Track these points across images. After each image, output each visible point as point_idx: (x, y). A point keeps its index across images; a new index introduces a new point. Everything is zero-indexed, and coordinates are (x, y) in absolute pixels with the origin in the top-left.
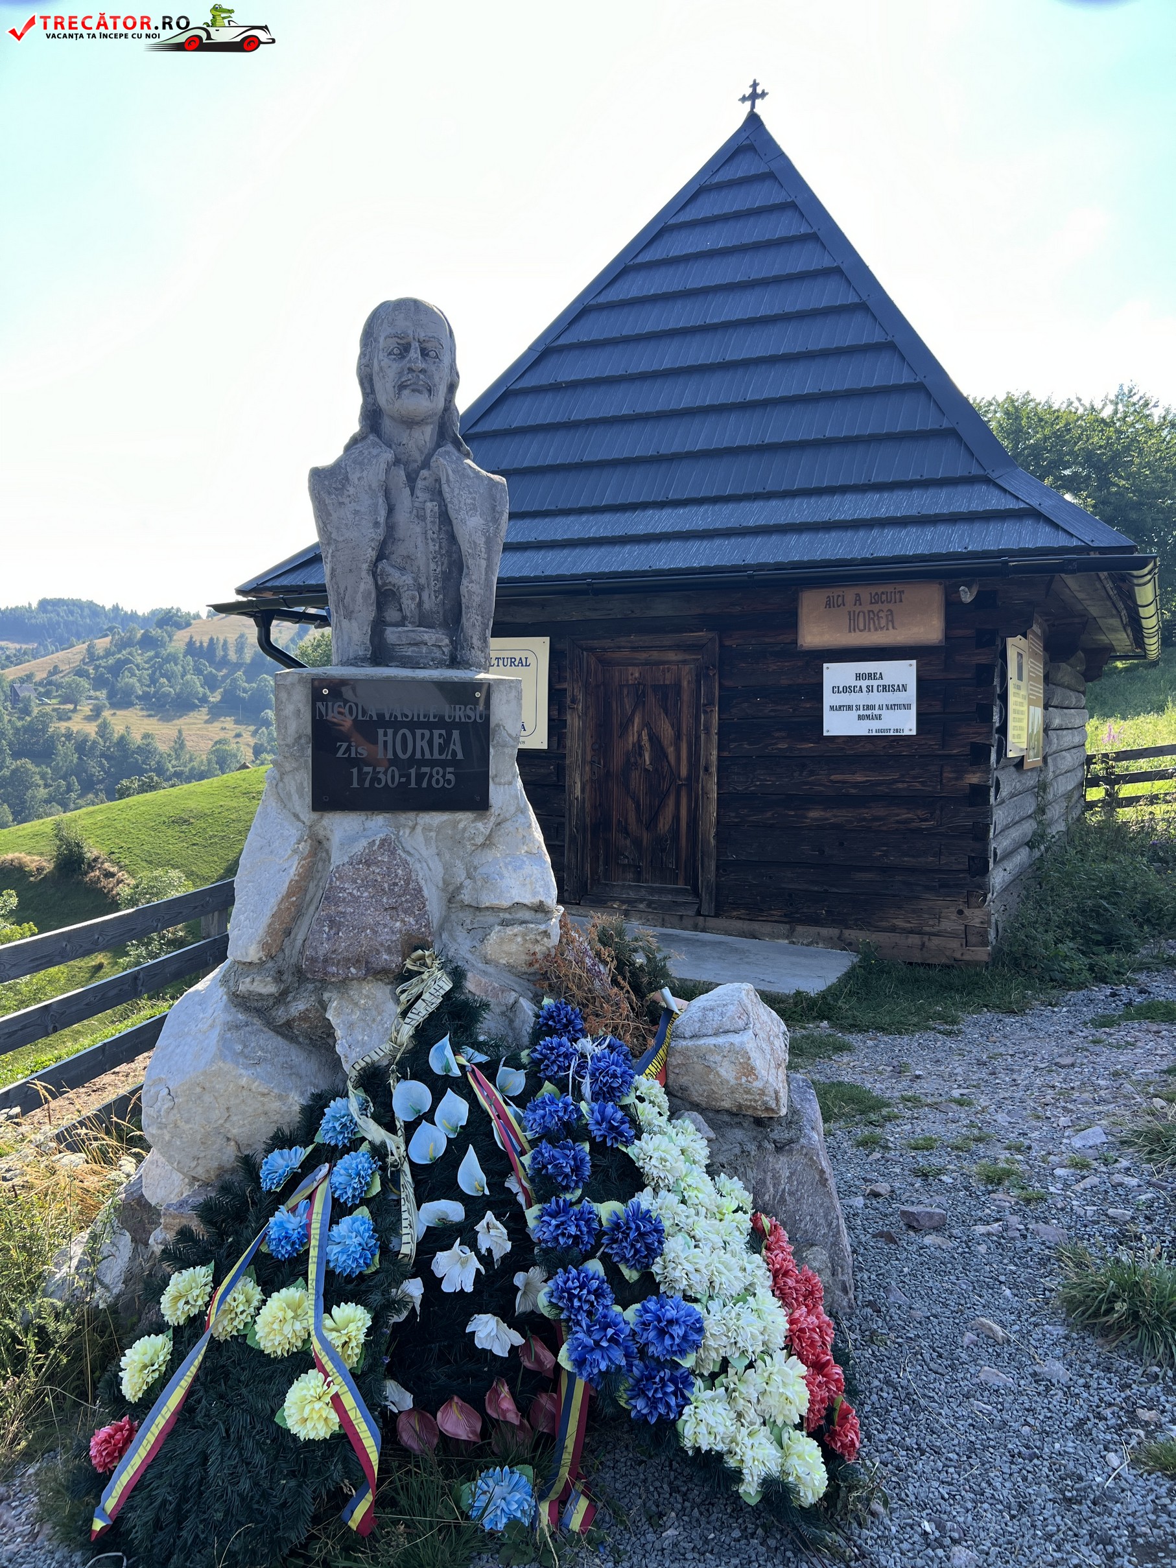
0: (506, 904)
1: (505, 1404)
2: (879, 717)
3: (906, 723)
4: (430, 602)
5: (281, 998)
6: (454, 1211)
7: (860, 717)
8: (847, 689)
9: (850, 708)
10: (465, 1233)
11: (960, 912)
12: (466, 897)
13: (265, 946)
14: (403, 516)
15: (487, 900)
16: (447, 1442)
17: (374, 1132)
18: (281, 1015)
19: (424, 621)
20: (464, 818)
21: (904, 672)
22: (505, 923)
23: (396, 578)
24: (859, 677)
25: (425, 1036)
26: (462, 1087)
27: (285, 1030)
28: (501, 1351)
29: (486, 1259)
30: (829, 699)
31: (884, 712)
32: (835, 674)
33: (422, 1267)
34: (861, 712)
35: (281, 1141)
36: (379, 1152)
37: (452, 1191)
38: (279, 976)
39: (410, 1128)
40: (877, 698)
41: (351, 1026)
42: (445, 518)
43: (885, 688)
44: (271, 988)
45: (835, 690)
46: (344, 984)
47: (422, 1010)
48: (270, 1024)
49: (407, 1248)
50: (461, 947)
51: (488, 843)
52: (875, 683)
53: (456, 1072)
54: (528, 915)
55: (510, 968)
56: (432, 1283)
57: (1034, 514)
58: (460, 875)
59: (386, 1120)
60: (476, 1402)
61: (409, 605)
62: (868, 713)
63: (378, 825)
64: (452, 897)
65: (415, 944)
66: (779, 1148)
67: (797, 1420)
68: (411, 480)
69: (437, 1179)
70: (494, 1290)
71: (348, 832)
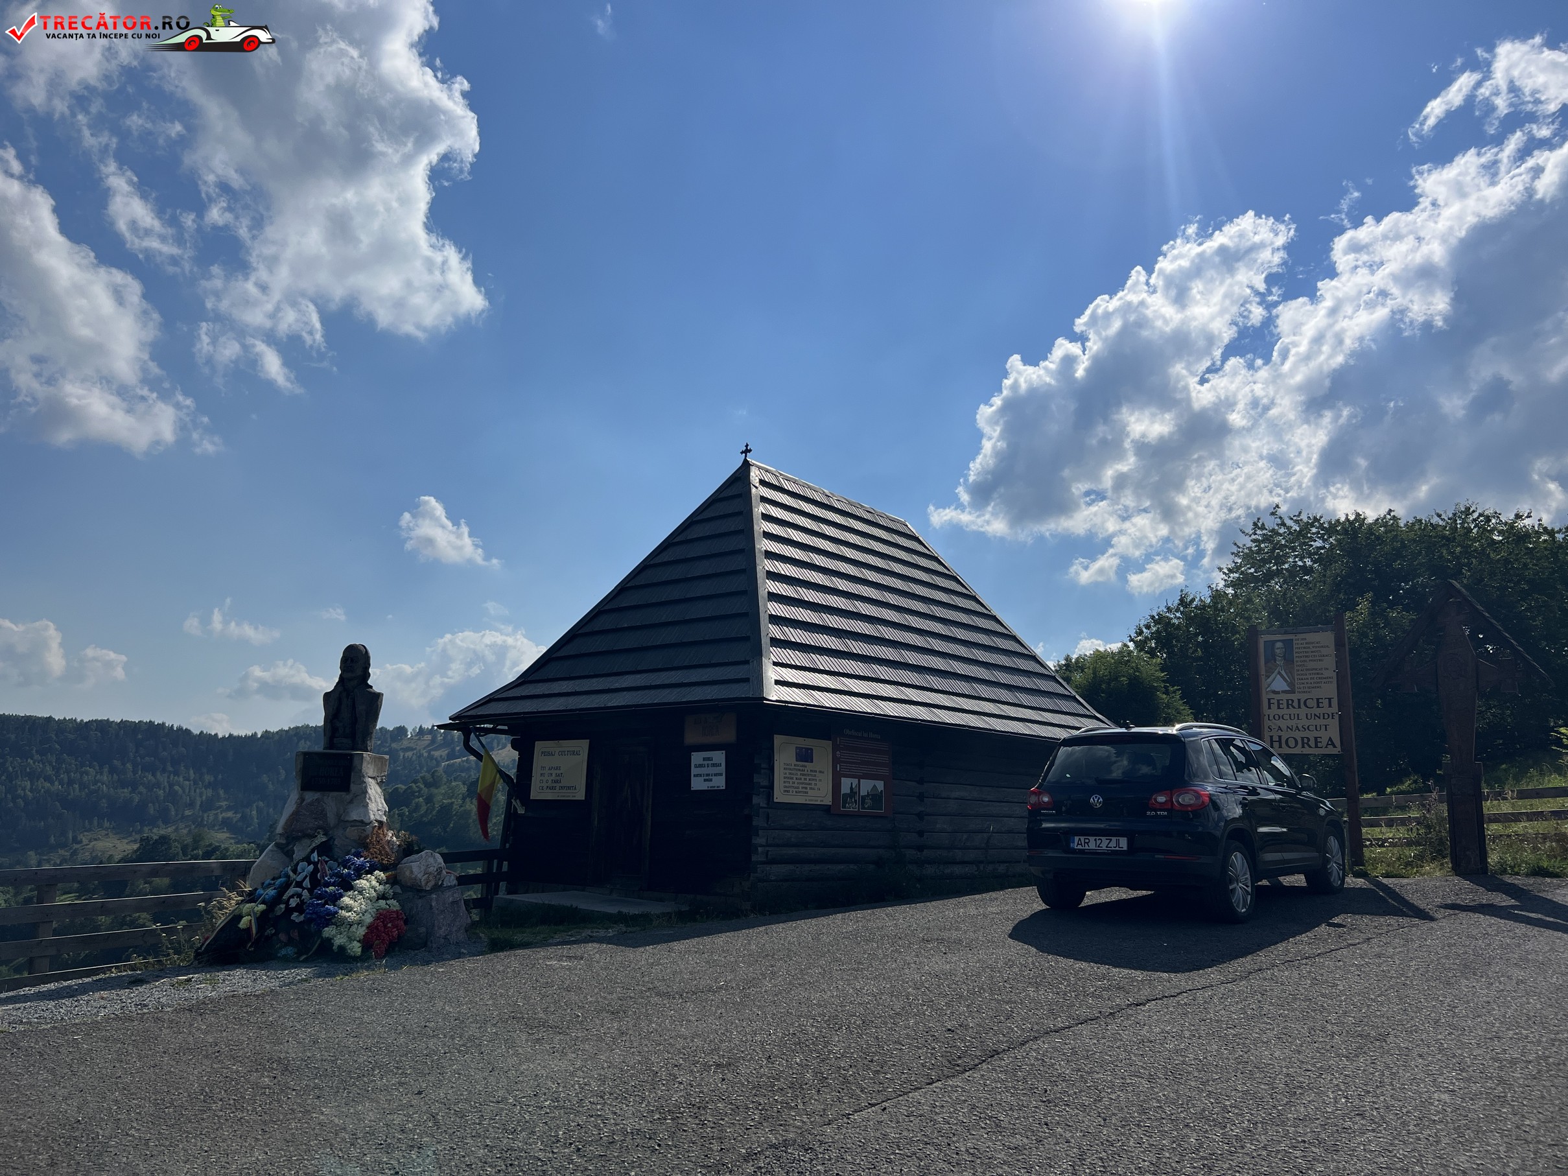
0: (351, 819)
1: (295, 934)
2: (711, 780)
3: (722, 783)
4: (347, 731)
7: (705, 780)
8: (701, 766)
9: (700, 775)
11: (741, 883)
12: (343, 818)
13: (284, 829)
14: (343, 706)
15: (347, 818)
17: (291, 874)
18: (286, 849)
19: (345, 736)
20: (344, 794)
21: (719, 757)
22: (352, 826)
23: (339, 724)
24: (704, 759)
25: (312, 851)
26: (316, 864)
27: (286, 854)
28: (297, 920)
30: (694, 771)
31: (714, 778)
33: (287, 902)
34: (705, 778)
38: (287, 838)
39: (298, 873)
40: (711, 771)
41: (299, 851)
43: (714, 765)
44: (284, 842)
45: (696, 766)
46: (298, 838)
47: (314, 845)
48: (282, 852)
50: (339, 832)
51: (351, 802)
52: (710, 762)
53: (316, 860)
54: (360, 824)
55: (354, 841)
58: (342, 811)
59: (295, 870)
61: (341, 731)
62: (707, 778)
63: (319, 795)
64: (339, 817)
65: (319, 828)
66: (420, 898)
67: (358, 939)
68: (347, 696)
69: (299, 884)
70: (299, 908)
71: (310, 796)
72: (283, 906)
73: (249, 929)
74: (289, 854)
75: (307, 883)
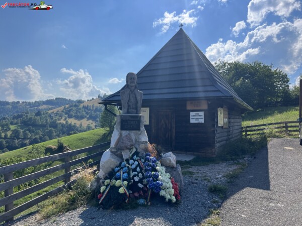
1: (142, 193)
3: (202, 121)
4: (134, 106)
5: (116, 152)
6: (136, 173)
8: (194, 116)
9: (194, 119)
10: (138, 175)
11: (211, 150)
12: (138, 140)
13: (115, 146)
14: (131, 97)
15: (140, 141)
16: (135, 197)
17: (127, 165)
18: (116, 154)
19: (133, 109)
20: (137, 131)
21: (202, 113)
22: (142, 144)
23: (130, 104)
24: (196, 114)
25: (133, 155)
26: (137, 161)
27: (117, 155)
28: (141, 187)
29: (140, 178)
31: (199, 119)
32: (192, 114)
33: (133, 178)
35: (117, 167)
36: (128, 167)
37: (136, 171)
38: (116, 149)
39: (131, 165)
40: (198, 117)
41: (125, 154)
42: (136, 97)
44: (115, 151)
45: (192, 116)
46: (123, 150)
47: (133, 153)
48: (115, 155)
49: (131, 177)
50: (137, 146)
51: (140, 134)
52: (198, 115)
53: (137, 159)
54: (145, 143)
55: (143, 149)
56: (134, 180)
57: (219, 91)
58: (137, 138)
59: (129, 164)
60: (139, 192)
61: (131, 107)
62: (197, 119)
63: (128, 132)
64: (136, 140)
65: (132, 145)
67: (173, 195)
68: (132, 93)
69: (134, 170)
70: (141, 181)
71: (124, 133)
72: (132, 181)
73: (125, 193)
74: (121, 157)
75: (138, 169)
